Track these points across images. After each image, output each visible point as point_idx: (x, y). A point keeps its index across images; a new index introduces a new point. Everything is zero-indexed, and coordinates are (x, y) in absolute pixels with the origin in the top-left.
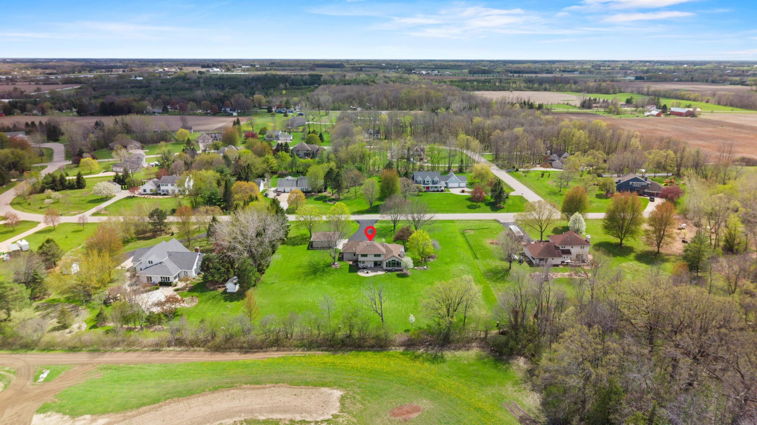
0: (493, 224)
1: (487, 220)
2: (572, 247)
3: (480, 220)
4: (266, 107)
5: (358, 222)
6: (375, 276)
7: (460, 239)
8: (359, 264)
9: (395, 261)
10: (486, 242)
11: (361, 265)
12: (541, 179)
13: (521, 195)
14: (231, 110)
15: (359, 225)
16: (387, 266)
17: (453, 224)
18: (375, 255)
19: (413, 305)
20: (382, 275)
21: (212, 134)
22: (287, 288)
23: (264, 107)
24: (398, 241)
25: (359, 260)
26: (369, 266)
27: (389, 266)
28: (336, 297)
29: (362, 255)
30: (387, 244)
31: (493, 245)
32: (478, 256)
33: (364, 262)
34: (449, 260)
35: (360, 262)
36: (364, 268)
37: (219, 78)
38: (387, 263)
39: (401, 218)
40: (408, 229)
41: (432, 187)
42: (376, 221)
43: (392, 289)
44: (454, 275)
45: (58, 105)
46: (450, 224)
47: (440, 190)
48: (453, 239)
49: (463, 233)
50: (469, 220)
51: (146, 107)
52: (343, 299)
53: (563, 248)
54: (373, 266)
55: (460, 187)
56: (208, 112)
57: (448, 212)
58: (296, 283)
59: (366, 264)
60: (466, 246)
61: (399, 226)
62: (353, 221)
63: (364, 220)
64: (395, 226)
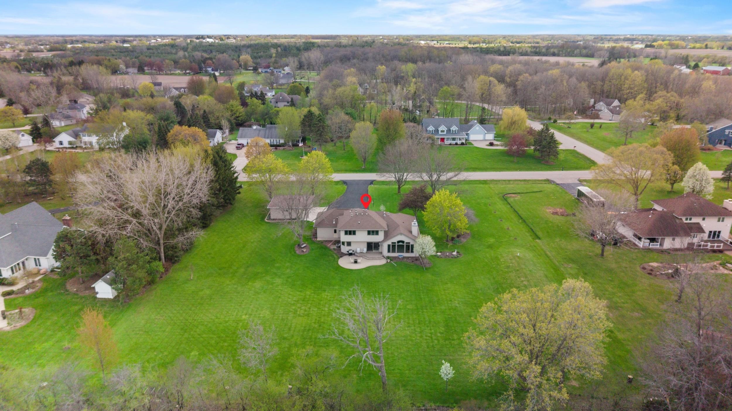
0: (545, 185)
1: (535, 180)
2: (704, 219)
3: (525, 180)
4: (252, 68)
5: (345, 182)
6: (368, 268)
7: (501, 207)
8: (342, 246)
9: (403, 242)
10: (547, 211)
11: (344, 249)
12: (591, 130)
13: (573, 148)
14: (212, 70)
15: (346, 187)
16: (389, 251)
17: (487, 186)
18: (369, 233)
19: (442, 329)
20: (380, 266)
21: (181, 88)
22: (208, 292)
23: (250, 68)
24: (407, 210)
25: (342, 240)
26: (358, 250)
27: (394, 251)
28: (295, 312)
29: (346, 233)
30: (389, 214)
31: (556, 217)
32: (540, 234)
33: (349, 244)
34: (492, 240)
35: (343, 243)
36: (351, 254)
37: (209, 45)
38: (389, 246)
39: (409, 177)
40: (422, 190)
41: (448, 139)
42: (372, 182)
43: (400, 295)
44: (508, 267)
45: (27, 66)
46: (481, 185)
47: (459, 142)
48: (491, 208)
49: (504, 198)
50: (509, 181)
51: (119, 66)
52: (308, 315)
53: (688, 221)
54: (365, 250)
55: (485, 140)
56: (188, 71)
57: (475, 169)
58: (228, 282)
59: (353, 247)
60: (513, 216)
61: (406, 188)
62: (337, 183)
63: (354, 181)
64: (399, 188)
